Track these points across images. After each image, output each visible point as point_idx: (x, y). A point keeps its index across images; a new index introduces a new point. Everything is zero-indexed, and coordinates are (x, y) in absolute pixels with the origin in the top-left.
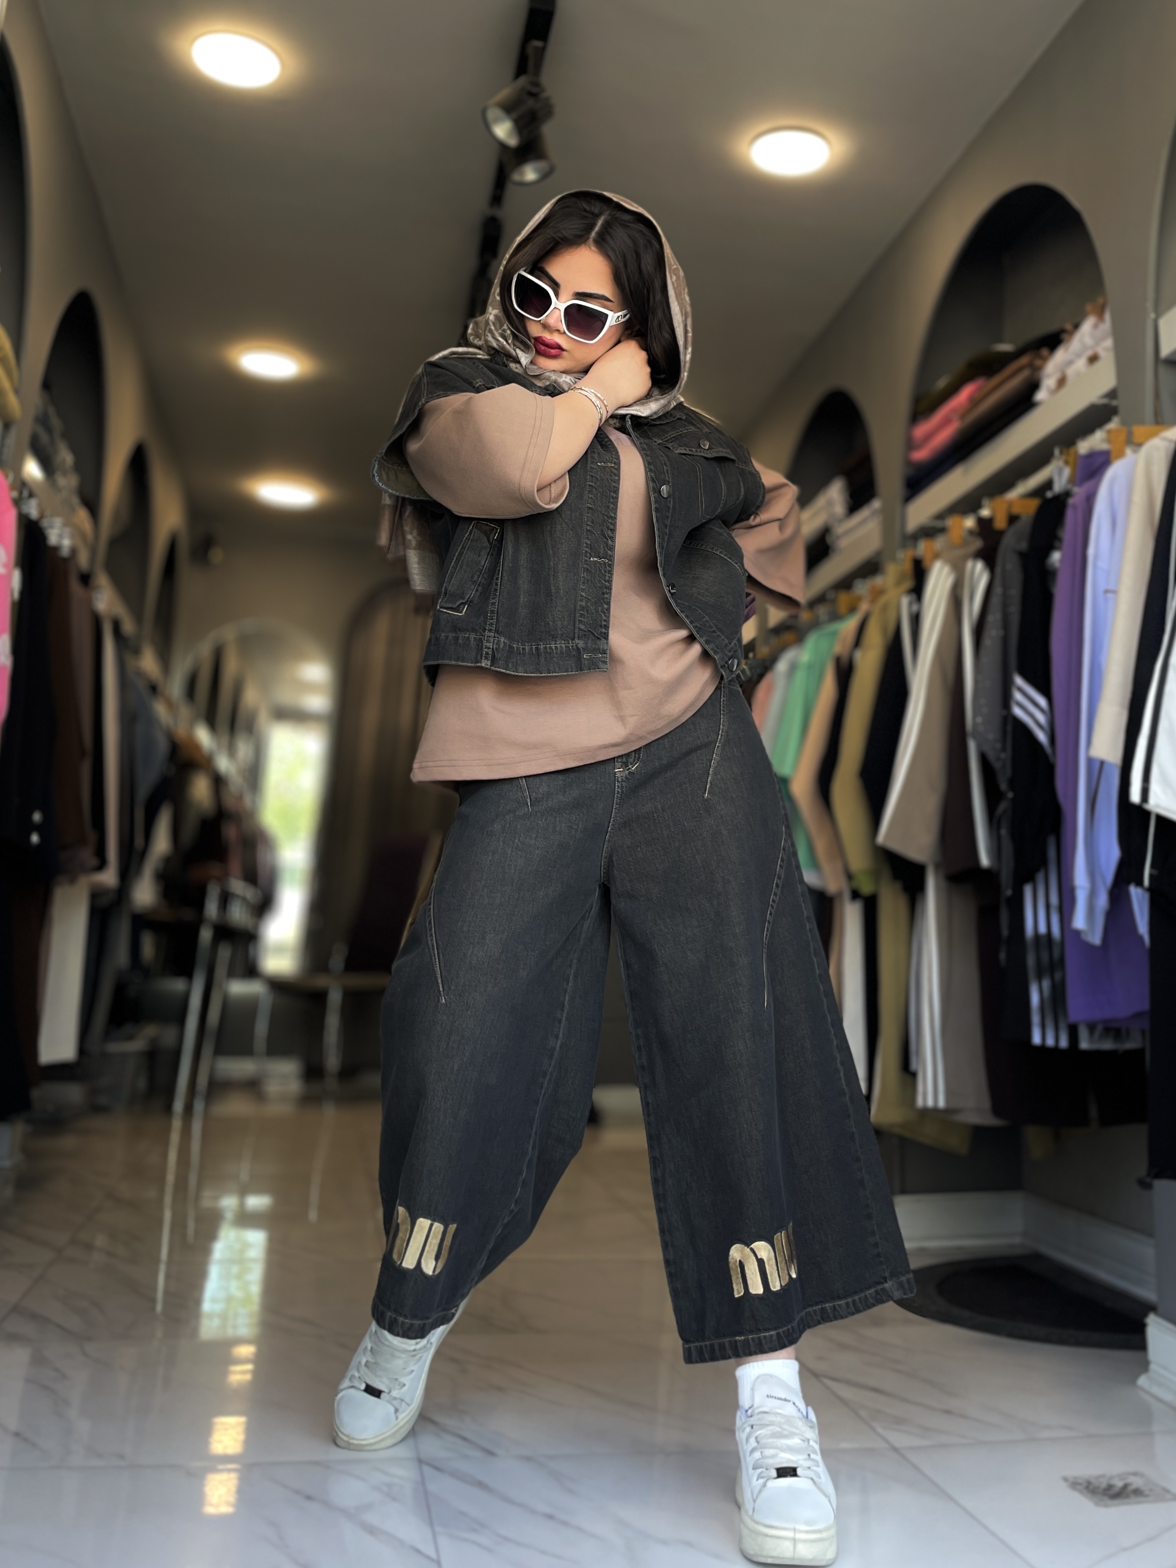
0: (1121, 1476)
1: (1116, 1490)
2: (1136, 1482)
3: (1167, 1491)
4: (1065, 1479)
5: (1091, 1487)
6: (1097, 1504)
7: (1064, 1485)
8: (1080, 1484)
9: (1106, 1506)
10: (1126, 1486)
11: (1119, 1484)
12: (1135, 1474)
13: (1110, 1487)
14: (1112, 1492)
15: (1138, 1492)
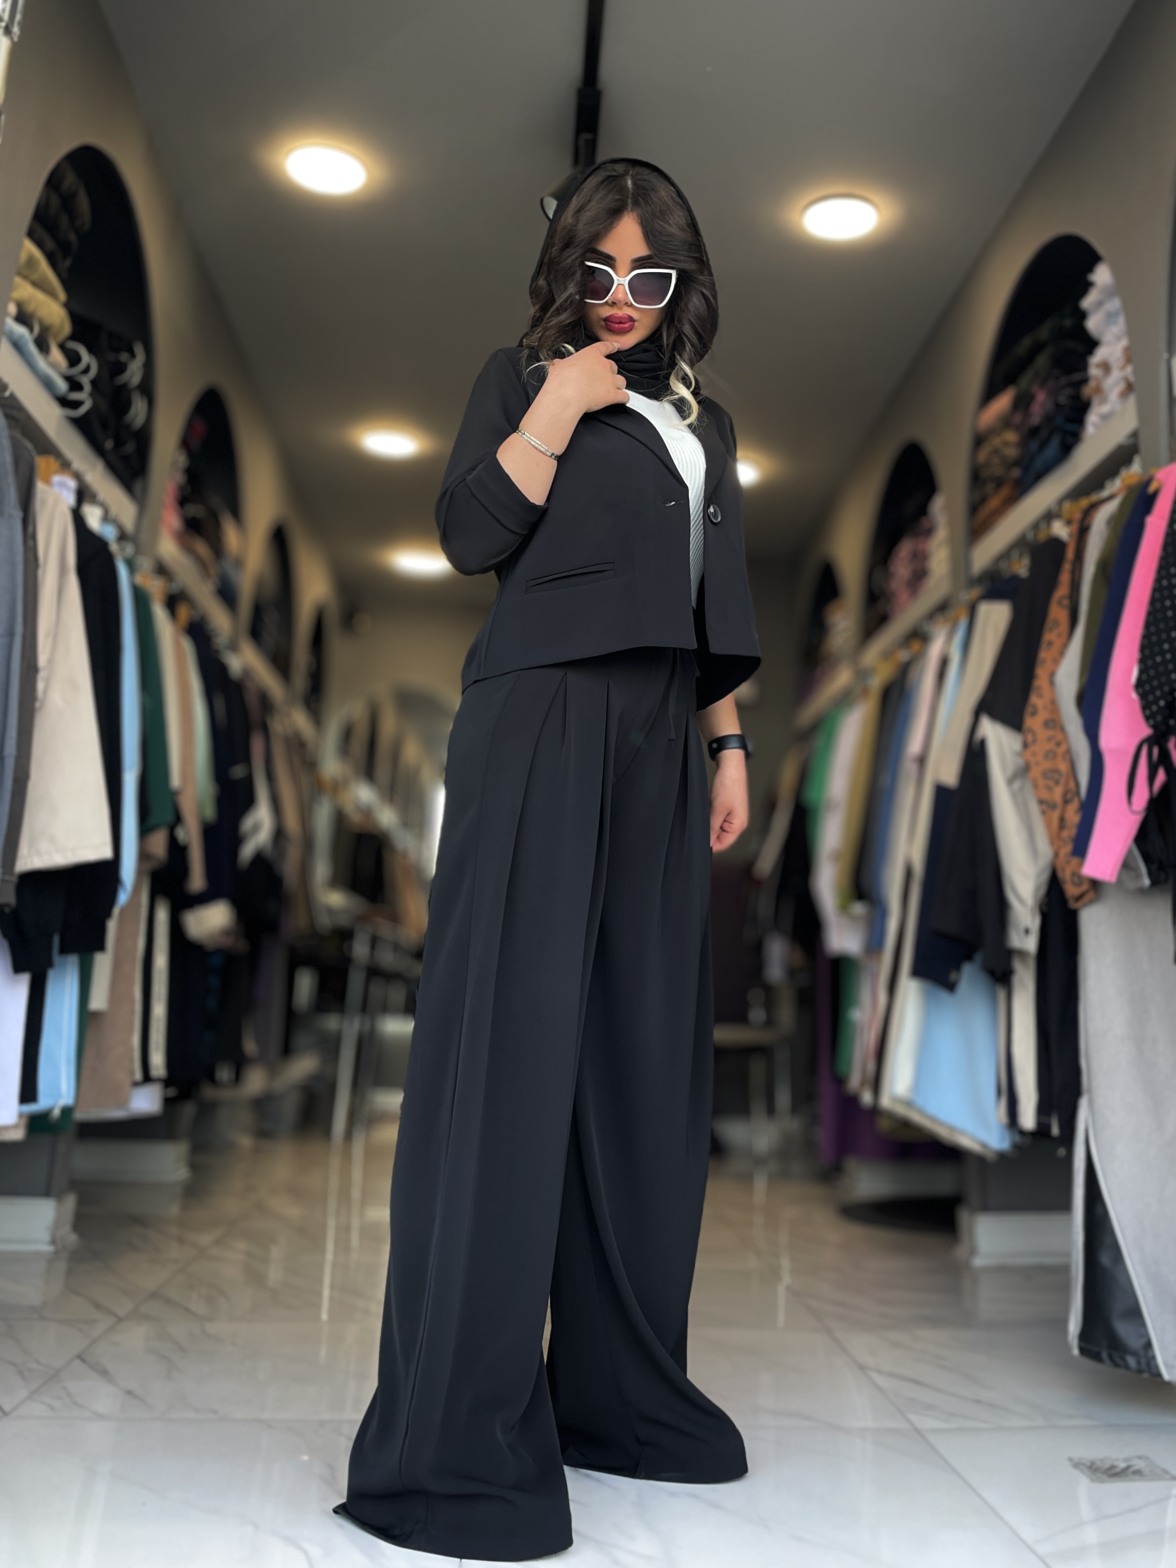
0: (1126, 1460)
1: (1118, 1470)
2: (1139, 1464)
3: (1165, 1472)
4: (1070, 1460)
5: (1094, 1467)
6: (1092, 1480)
7: (1068, 1463)
8: (1084, 1465)
9: (1102, 1481)
10: (1128, 1467)
11: (1123, 1465)
12: (1140, 1457)
13: (1113, 1467)
14: (1112, 1472)
15: (1138, 1473)
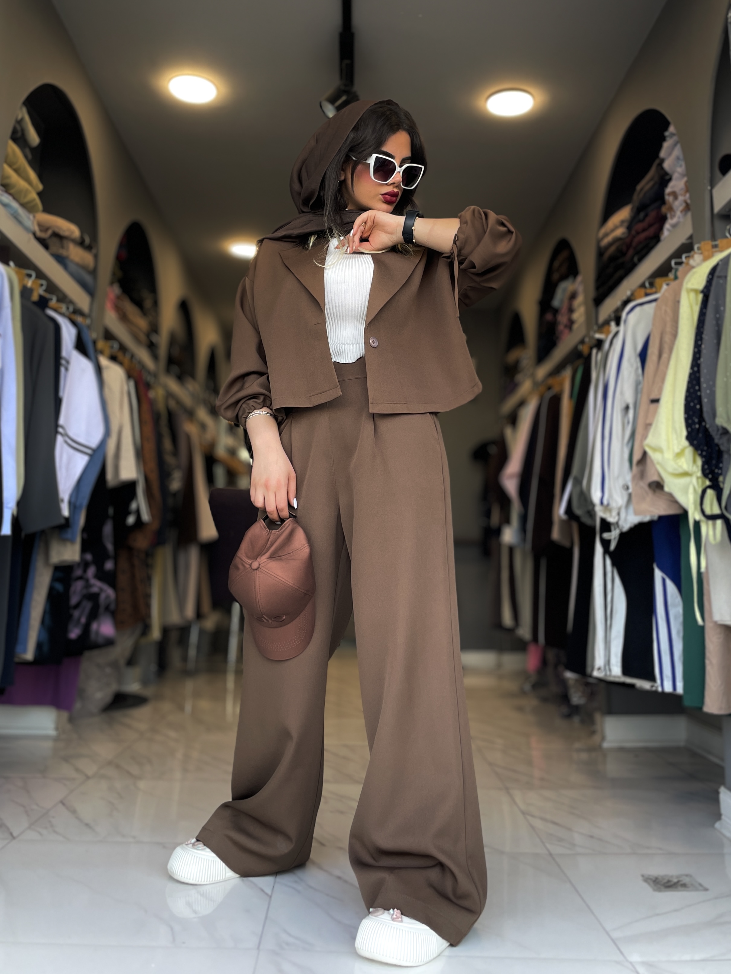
0: (678, 876)
1: (672, 883)
2: (685, 879)
3: (700, 885)
4: (643, 876)
5: (657, 881)
6: (654, 890)
7: (641, 878)
8: (651, 879)
9: (661, 892)
10: (678, 882)
11: (675, 880)
12: (686, 875)
13: (669, 881)
14: (668, 884)
15: (684, 885)
